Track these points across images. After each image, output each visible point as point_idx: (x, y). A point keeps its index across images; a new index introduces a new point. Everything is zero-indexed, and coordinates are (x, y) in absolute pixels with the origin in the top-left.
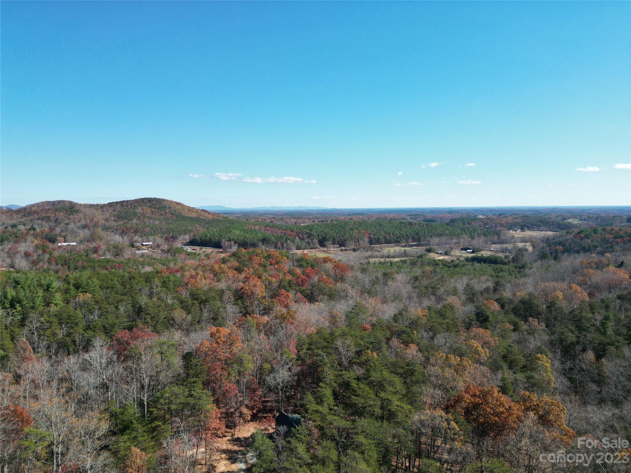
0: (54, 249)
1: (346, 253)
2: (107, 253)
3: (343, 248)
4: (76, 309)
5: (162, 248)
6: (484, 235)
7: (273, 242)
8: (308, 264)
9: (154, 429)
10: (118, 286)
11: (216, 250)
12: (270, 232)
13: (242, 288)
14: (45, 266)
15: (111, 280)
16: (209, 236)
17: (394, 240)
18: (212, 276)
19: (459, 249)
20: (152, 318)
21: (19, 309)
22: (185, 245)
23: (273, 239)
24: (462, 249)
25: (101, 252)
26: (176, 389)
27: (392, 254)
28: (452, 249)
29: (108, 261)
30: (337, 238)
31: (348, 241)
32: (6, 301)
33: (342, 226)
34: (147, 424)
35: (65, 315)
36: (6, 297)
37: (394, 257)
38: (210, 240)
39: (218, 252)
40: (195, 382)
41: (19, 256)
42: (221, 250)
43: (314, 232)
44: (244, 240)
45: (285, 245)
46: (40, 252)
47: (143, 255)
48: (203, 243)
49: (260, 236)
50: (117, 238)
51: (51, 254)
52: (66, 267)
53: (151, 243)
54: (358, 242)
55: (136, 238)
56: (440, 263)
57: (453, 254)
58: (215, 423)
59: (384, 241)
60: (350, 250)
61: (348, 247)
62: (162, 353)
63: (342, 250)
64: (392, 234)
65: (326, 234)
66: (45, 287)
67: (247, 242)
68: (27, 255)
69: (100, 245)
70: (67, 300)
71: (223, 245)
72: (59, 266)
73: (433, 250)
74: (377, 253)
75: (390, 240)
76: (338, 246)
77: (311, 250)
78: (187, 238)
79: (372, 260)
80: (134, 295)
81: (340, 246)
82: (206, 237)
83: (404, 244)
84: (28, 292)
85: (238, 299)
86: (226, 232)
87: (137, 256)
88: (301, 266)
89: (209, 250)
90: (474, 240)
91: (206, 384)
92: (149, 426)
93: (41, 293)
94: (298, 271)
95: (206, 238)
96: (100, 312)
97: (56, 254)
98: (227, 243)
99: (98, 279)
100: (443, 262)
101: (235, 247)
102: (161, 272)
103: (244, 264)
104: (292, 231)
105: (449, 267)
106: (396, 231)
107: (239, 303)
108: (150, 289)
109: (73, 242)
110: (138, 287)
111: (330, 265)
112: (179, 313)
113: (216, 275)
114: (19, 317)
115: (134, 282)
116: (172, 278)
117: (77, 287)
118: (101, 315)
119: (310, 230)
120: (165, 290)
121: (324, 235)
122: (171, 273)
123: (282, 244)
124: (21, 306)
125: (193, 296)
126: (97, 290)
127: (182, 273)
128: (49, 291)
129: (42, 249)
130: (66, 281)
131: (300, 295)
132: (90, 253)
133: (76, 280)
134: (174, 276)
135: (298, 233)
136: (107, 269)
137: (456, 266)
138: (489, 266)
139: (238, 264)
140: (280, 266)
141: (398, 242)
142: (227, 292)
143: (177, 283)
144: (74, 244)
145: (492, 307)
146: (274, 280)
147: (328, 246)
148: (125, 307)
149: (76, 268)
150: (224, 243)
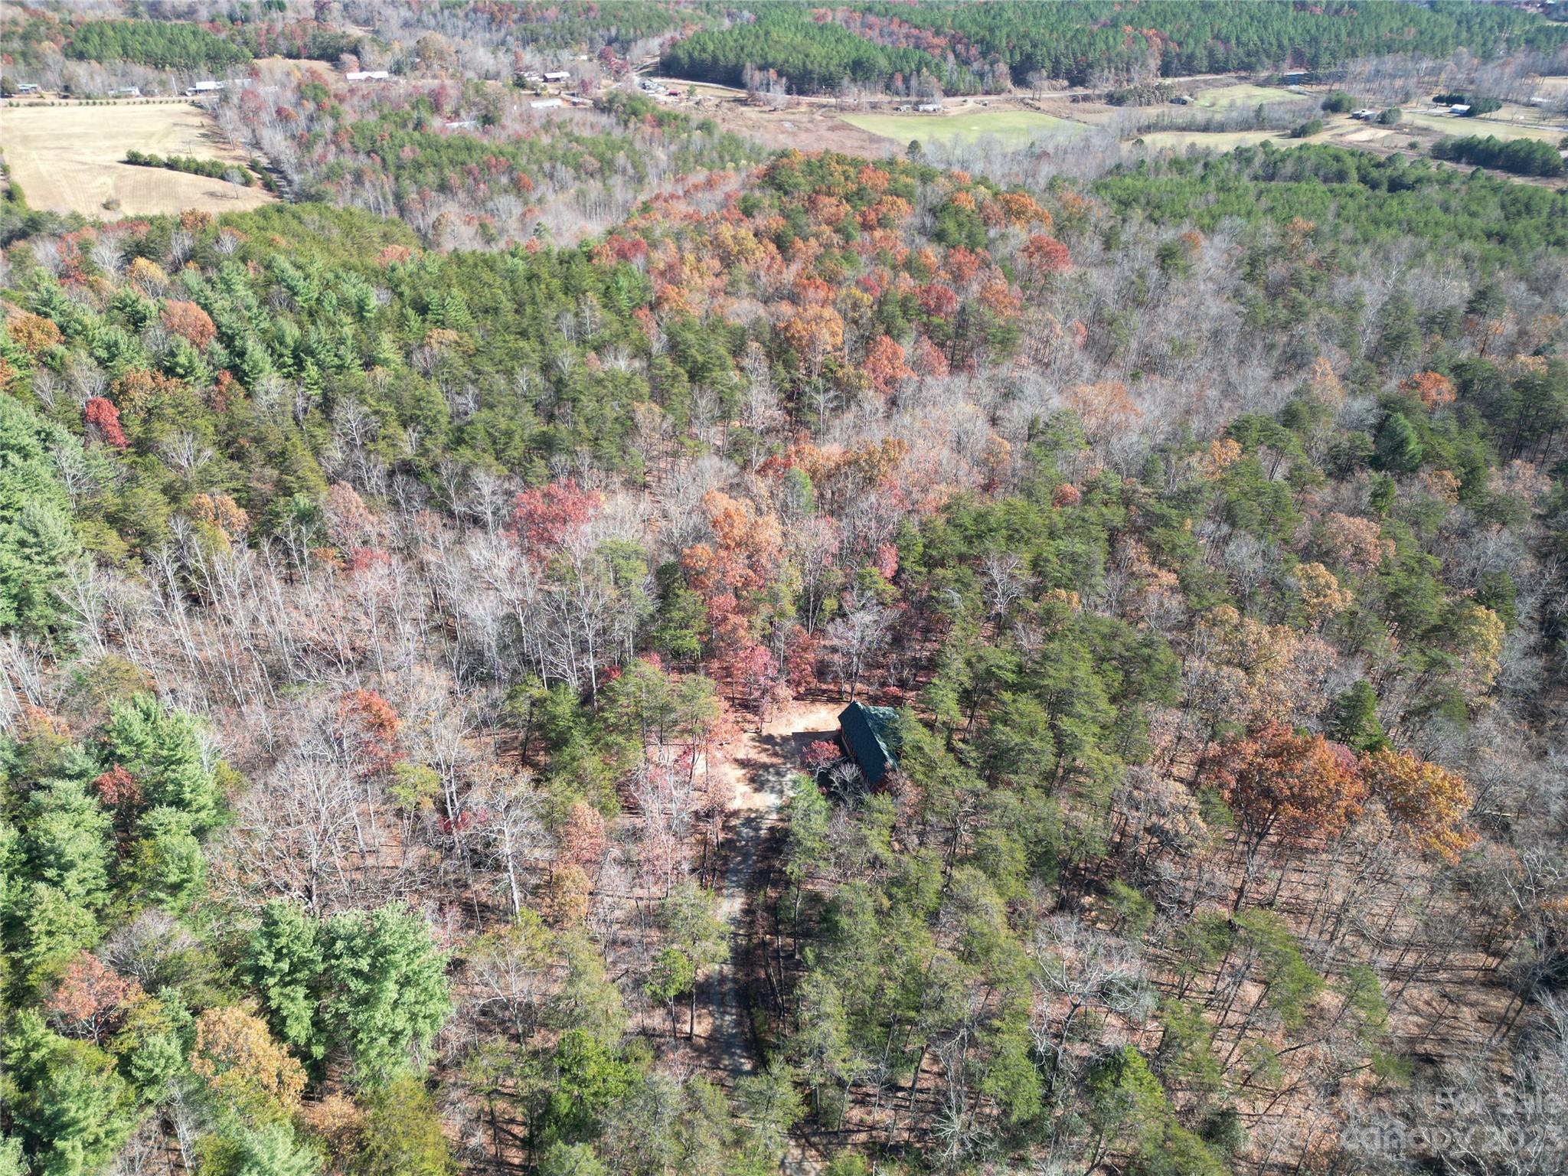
0: (340, 98)
1: (1084, 111)
2: (463, 113)
3: (1080, 91)
4: (427, 375)
5: (593, 90)
6: (1528, 42)
7: (880, 73)
8: (960, 225)
10: (507, 305)
11: (732, 94)
12: (875, 33)
13: (788, 327)
14: (331, 159)
16: (711, 47)
17: (1236, 62)
18: (716, 264)
19: (1429, 99)
22: (651, 74)
23: (883, 62)
24: (1438, 100)
25: (448, 109)
27: (1218, 117)
28: (1406, 98)
29: (468, 142)
30: (1067, 56)
31: (1097, 70)
32: (284, 350)
33: (1086, 8)
35: (406, 395)
36: (280, 339)
37: (1221, 128)
38: (715, 60)
39: (737, 100)
41: (265, 117)
42: (742, 94)
43: (1001, 38)
44: (804, 64)
45: (914, 82)
46: (310, 106)
47: (549, 122)
48: (697, 70)
49: (847, 51)
51: (336, 116)
52: (378, 160)
53: (566, 74)
54: (1128, 70)
55: (528, 56)
56: (1351, 163)
57: (1406, 117)
59: (1205, 63)
60: (1099, 97)
61: (1095, 87)
63: (1075, 100)
64: (1233, 42)
65: (1034, 45)
66: (355, 308)
67: (811, 72)
68: (282, 116)
69: (443, 87)
70: (405, 346)
71: (747, 78)
72: (362, 156)
73: (1346, 104)
74: (1178, 113)
75: (1227, 61)
76: (1066, 83)
77: (987, 99)
78: (655, 48)
79: (1157, 141)
80: (542, 332)
81: (1073, 84)
82: (704, 50)
83: (1264, 74)
84: (323, 329)
86: (757, 37)
87: (536, 124)
88: (939, 237)
89: (710, 93)
90: (1491, 65)
93: (347, 321)
94: (932, 253)
95: (704, 56)
97: (349, 116)
98: (758, 76)
99: (461, 283)
100: (1365, 161)
101: (778, 87)
102: (599, 254)
103: (795, 226)
104: (937, 33)
105: (1374, 186)
106: (1251, 31)
107: (780, 368)
108: (576, 315)
109: (380, 67)
110: (550, 312)
111: (1019, 234)
112: (646, 412)
113: (727, 260)
114: (316, 394)
115: (540, 294)
116: (623, 282)
117: (422, 309)
118: (482, 403)
119: (991, 30)
120: (610, 316)
121: (1028, 48)
122: (622, 255)
123: (906, 80)
124: (319, 364)
125: (675, 348)
126: (464, 317)
127: (647, 256)
128: (363, 317)
129: (315, 99)
130: (394, 288)
131: (926, 345)
132: (425, 114)
133: (414, 288)
134: (629, 274)
135: (954, 41)
136: (470, 172)
137: (1396, 185)
138: (1495, 190)
139: (782, 221)
140: (886, 238)
141: (1249, 67)
142: (754, 346)
143: (637, 294)
144: (384, 74)
145: (1433, 392)
146: (867, 299)
147: (1037, 83)
148: (528, 378)
149: (400, 167)
150: (752, 75)
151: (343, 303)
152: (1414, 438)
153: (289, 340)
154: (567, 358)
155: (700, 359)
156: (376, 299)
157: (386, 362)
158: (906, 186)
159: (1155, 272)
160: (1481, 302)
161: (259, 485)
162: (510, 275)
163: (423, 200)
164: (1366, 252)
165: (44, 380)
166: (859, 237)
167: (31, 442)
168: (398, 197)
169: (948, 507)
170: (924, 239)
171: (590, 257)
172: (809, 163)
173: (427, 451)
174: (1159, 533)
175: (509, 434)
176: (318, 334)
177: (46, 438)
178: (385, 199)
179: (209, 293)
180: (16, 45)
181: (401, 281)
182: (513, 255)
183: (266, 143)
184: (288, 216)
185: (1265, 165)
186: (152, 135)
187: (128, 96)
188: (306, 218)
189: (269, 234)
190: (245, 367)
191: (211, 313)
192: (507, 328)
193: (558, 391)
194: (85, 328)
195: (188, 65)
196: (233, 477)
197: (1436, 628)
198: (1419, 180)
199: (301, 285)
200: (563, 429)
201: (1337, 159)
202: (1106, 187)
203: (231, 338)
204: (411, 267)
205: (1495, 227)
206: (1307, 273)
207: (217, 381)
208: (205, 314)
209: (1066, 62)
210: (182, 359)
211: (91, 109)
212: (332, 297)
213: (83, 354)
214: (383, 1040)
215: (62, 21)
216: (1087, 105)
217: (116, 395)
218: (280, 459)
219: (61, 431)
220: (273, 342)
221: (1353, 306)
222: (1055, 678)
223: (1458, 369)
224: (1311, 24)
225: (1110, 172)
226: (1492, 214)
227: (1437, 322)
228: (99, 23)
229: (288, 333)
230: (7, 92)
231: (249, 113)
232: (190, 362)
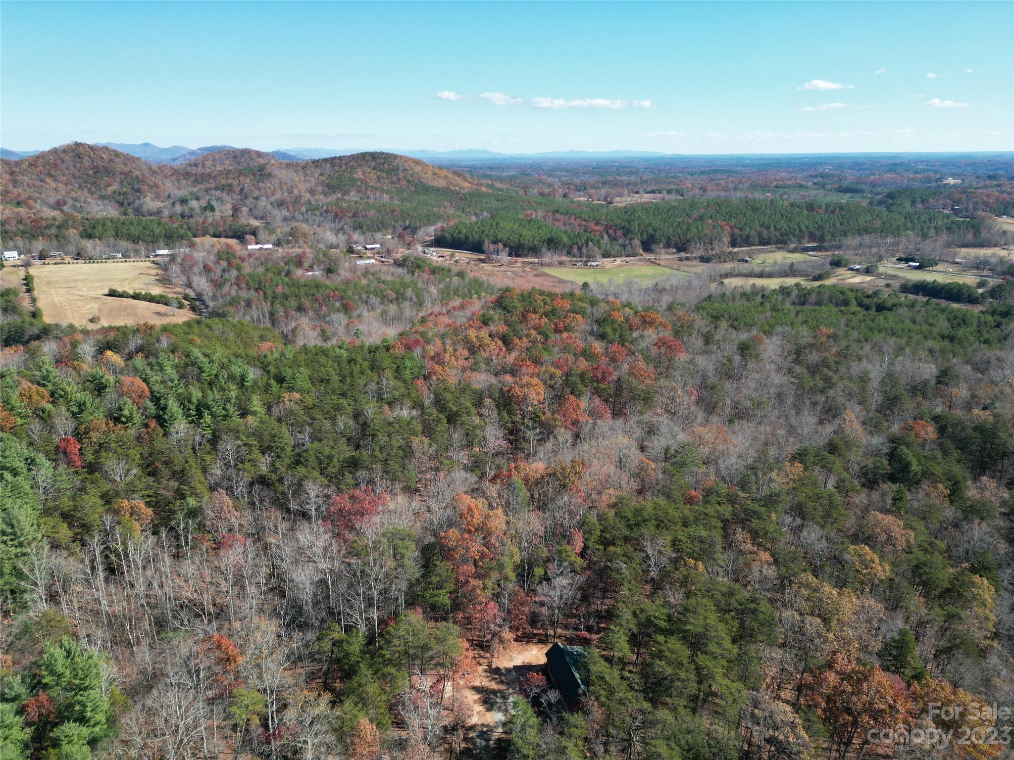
0: (242, 259)
1: (687, 266)
2: (315, 267)
3: (683, 255)
4: (280, 421)
5: (394, 254)
6: (947, 229)
7: (564, 245)
8: (614, 330)
10: (335, 378)
11: (476, 256)
13: (509, 390)
14: (233, 293)
16: (464, 231)
17: (775, 239)
18: (466, 353)
19: (894, 259)
21: (208, 418)
22: (428, 246)
23: (565, 239)
24: (900, 260)
25: (306, 265)
27: (767, 269)
28: (880, 259)
29: (317, 283)
30: (674, 236)
31: (693, 244)
32: (191, 406)
33: (684, 210)
35: (266, 436)
37: (770, 276)
38: (467, 238)
39: (478, 260)
41: (196, 270)
42: (483, 257)
43: (635, 226)
44: (519, 240)
45: (584, 250)
46: (224, 264)
47: (367, 272)
48: (456, 243)
49: (545, 234)
50: (329, 234)
51: (239, 269)
52: (262, 293)
53: (378, 246)
54: (711, 244)
55: (356, 236)
56: (851, 296)
57: (881, 269)
59: (757, 240)
60: (695, 258)
61: (692, 253)
63: (681, 259)
64: (772, 228)
65: (655, 230)
66: (239, 380)
67: (523, 244)
68: (207, 269)
69: (304, 253)
70: (268, 403)
71: (485, 248)
72: (252, 292)
73: (844, 262)
74: (743, 267)
75: (769, 238)
76: (675, 250)
77: (628, 259)
78: (430, 232)
79: (732, 283)
80: (355, 394)
81: (679, 250)
82: (460, 233)
83: (793, 246)
84: (216, 393)
85: (503, 408)
86: (492, 226)
87: (359, 273)
88: (602, 337)
90: (928, 241)
93: (233, 388)
94: (598, 346)
95: (460, 236)
96: (311, 430)
97: (247, 269)
98: (492, 247)
99: (307, 365)
100: (859, 294)
101: (504, 253)
102: (394, 347)
104: (597, 224)
105: (867, 308)
106: (782, 222)
107: (505, 414)
108: (378, 383)
109: (268, 242)
110: (361, 382)
111: (651, 335)
112: (419, 443)
113: (473, 350)
114: (208, 433)
115: (356, 369)
116: (408, 363)
117: (281, 380)
118: (314, 438)
119: (629, 222)
120: (399, 384)
121: (651, 232)
122: (408, 347)
123: (580, 249)
124: (212, 415)
125: (439, 403)
126: (307, 385)
127: (424, 348)
128: (243, 385)
129: (227, 260)
130: (265, 368)
131: (597, 401)
132: (292, 267)
133: (277, 368)
134: (412, 359)
135: (607, 228)
136: (317, 300)
137: (880, 308)
138: (943, 311)
139: (506, 328)
140: (570, 338)
141: (783, 242)
142: (488, 401)
143: (416, 370)
144: (270, 246)
145: (923, 433)
146: (558, 372)
147: (658, 250)
148: (344, 422)
149: (275, 297)
150: (488, 246)
151: (231, 377)
152: (914, 462)
153: (194, 400)
154: (370, 409)
155: (454, 409)
156: (253, 374)
157: (254, 413)
158: (581, 308)
159: (737, 358)
160: (944, 377)
161: (164, 492)
162: (338, 359)
163: (287, 315)
164: (867, 347)
165: (36, 426)
166: (553, 337)
167: (20, 465)
168: (272, 314)
169: (615, 505)
170: (593, 338)
171: (388, 349)
172: (522, 295)
173: (276, 469)
174: (755, 523)
175: (330, 458)
176: (213, 396)
177: (30, 463)
178: (264, 316)
179: (148, 371)
180: (54, 231)
181: (269, 363)
182: (340, 348)
184: (203, 326)
185: (799, 296)
186: (125, 280)
187: (114, 258)
188: (215, 327)
189: (190, 337)
190: (166, 417)
191: (148, 384)
192: (334, 392)
193: (363, 430)
194: (66, 393)
195: (152, 241)
196: (149, 487)
197: (948, 590)
198: (895, 305)
199: (206, 367)
200: (365, 454)
201: (842, 293)
202: (703, 308)
203: (158, 399)
204: (276, 355)
205: (947, 333)
206: (831, 360)
207: (146, 426)
208: (144, 385)
209: (674, 239)
210: (126, 412)
211: (91, 265)
212: (225, 373)
213: (64, 409)
215: (82, 218)
216: (688, 263)
217: (79, 435)
218: (180, 475)
219: (41, 458)
220: (184, 401)
221: (864, 379)
222: (694, 625)
223: (936, 418)
224: (818, 219)
225: (705, 300)
226: (943, 325)
227: (918, 389)
228: (104, 219)
229: (194, 395)
230: (42, 257)
231: (187, 267)
232: (131, 414)
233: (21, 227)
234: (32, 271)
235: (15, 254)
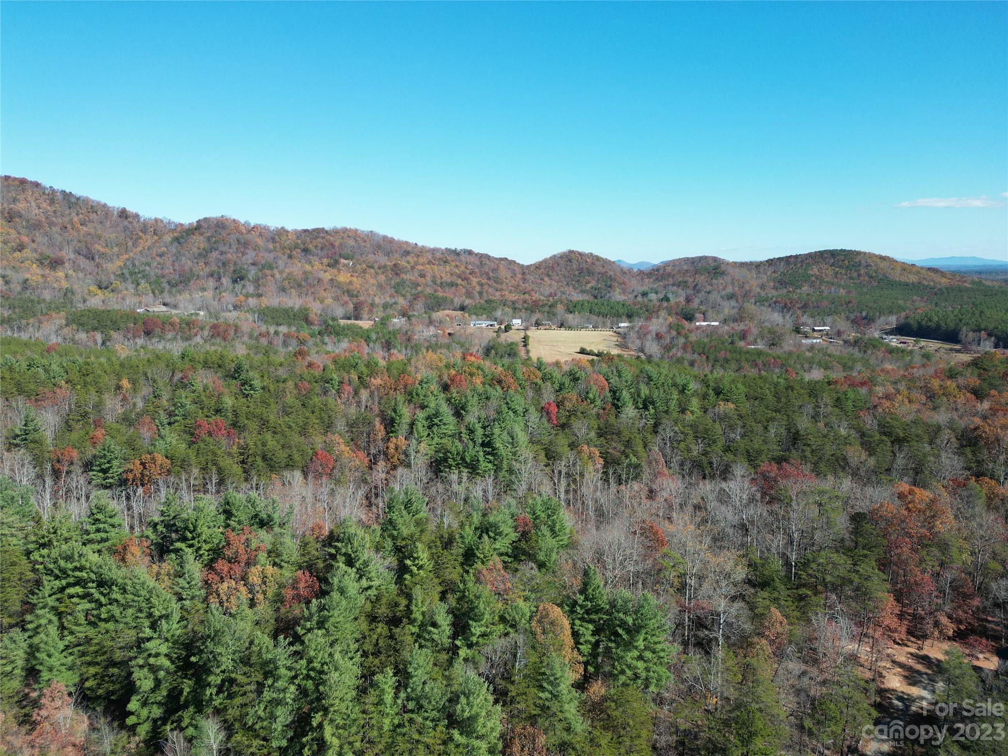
0: (690, 331)
2: (758, 340)
4: (714, 421)
5: (845, 337)
9: (801, 598)
10: (770, 397)
11: (948, 346)
13: (976, 429)
14: (679, 354)
15: (761, 388)
16: (936, 319)
18: (924, 398)
20: (812, 451)
21: (652, 411)
22: (887, 334)
25: (750, 338)
26: (835, 557)
29: (759, 353)
32: (640, 400)
34: (792, 589)
35: (701, 428)
36: (639, 395)
38: (938, 326)
39: (951, 350)
40: (866, 556)
41: (649, 337)
42: (958, 347)
46: (674, 333)
47: (812, 348)
48: (922, 332)
50: (776, 317)
51: (686, 338)
52: (705, 357)
53: (828, 328)
55: (805, 319)
58: (890, 621)
62: (820, 505)
66: (680, 388)
68: (659, 337)
69: (749, 328)
70: (704, 408)
71: (962, 337)
72: (696, 356)
78: (893, 321)
80: (790, 413)
82: (930, 321)
84: (662, 392)
85: (966, 446)
86: (973, 314)
87: (804, 349)
89: (932, 345)
91: (883, 565)
92: (795, 591)
93: (675, 393)
95: (930, 324)
96: (743, 431)
97: (693, 338)
98: (971, 335)
99: (744, 384)
101: (987, 343)
102: (836, 382)
103: (990, 384)
107: (968, 451)
108: (815, 409)
109: (715, 321)
110: (797, 402)
112: (856, 451)
113: (932, 396)
114: (652, 422)
115: (793, 395)
116: (851, 397)
117: (718, 392)
118: (743, 436)
120: (837, 410)
122: (852, 386)
124: (655, 408)
125: (883, 428)
126: (742, 399)
127: (870, 389)
128: (684, 392)
129: (677, 331)
130: (705, 383)
132: (736, 338)
133: (716, 384)
134: (856, 393)
136: (756, 365)
139: (980, 382)
143: (859, 404)
144: (716, 324)
148: (776, 430)
149: (716, 361)
150: (966, 334)
151: (675, 385)
153: (643, 396)
154: (803, 423)
155: (902, 435)
156: (693, 386)
157: (692, 412)
161: (613, 452)
162: (776, 385)
171: (829, 384)
173: (708, 452)
175: (759, 452)
176: (660, 394)
179: (610, 374)
180: (546, 309)
181: (709, 381)
182: (779, 377)
183: (647, 351)
186: (593, 343)
187: (587, 327)
190: (620, 404)
191: (609, 383)
192: (767, 407)
193: (795, 438)
194: (552, 377)
195: (618, 316)
196: (601, 446)
199: (655, 376)
203: (614, 392)
204: (716, 376)
208: (606, 382)
210: (591, 396)
211: (570, 332)
212: (670, 382)
213: (549, 386)
214: (629, 673)
215: (567, 301)
217: (559, 404)
218: (628, 444)
219: (532, 410)
220: (635, 395)
228: (583, 301)
229: (642, 391)
230: (538, 324)
231: (642, 335)
232: (594, 398)
233: (526, 305)
234: (529, 333)
235: (519, 321)
